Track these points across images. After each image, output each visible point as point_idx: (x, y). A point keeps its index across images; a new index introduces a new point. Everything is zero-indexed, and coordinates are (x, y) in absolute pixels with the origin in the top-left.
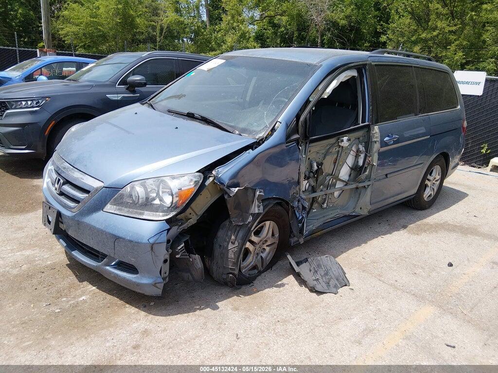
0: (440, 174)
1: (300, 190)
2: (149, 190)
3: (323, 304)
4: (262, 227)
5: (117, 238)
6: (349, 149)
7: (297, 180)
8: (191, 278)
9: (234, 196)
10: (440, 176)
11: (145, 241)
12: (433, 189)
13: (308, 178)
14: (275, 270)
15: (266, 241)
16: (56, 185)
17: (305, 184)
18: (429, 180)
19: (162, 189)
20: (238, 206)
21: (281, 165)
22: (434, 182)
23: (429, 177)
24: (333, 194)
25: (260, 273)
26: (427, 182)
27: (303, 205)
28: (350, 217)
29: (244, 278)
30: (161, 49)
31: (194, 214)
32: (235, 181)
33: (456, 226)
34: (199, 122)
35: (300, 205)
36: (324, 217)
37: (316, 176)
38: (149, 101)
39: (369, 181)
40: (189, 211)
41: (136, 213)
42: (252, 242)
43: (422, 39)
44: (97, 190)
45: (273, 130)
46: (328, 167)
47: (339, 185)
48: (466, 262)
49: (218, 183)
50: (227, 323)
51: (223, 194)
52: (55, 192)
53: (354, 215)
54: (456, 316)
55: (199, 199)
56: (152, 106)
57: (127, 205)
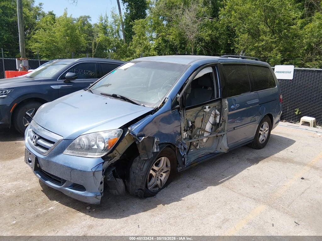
0: (268, 127)
1: (181, 137)
2: (90, 140)
3: (199, 206)
4: (160, 161)
5: (72, 169)
6: (210, 113)
7: (179, 132)
8: (117, 193)
9: (141, 142)
10: (268, 128)
11: (89, 170)
12: (265, 136)
13: (187, 131)
14: (169, 188)
15: (163, 169)
16: (34, 140)
17: (185, 135)
18: (261, 130)
19: (99, 139)
20: (144, 148)
21: (169, 123)
22: (265, 132)
23: (261, 129)
24: (202, 140)
25: (160, 189)
26: (260, 132)
27: (184, 147)
28: (214, 154)
29: (150, 192)
30: (95, 57)
31: (118, 153)
32: (142, 133)
33: (279, 158)
34: (120, 100)
35: (182, 147)
36: (198, 154)
37: (191, 129)
38: (89, 88)
39: (224, 132)
40: (115, 151)
41: (83, 154)
42: (154, 170)
43: (256, 47)
44: (59, 141)
45: (164, 103)
46: (198, 124)
47: (206, 134)
48: (286, 179)
49: (132, 134)
50: (140, 220)
51: (135, 141)
52: (33, 144)
53: (217, 153)
54: (279, 210)
55: (121, 144)
56: (91, 91)
57: (77, 150)
